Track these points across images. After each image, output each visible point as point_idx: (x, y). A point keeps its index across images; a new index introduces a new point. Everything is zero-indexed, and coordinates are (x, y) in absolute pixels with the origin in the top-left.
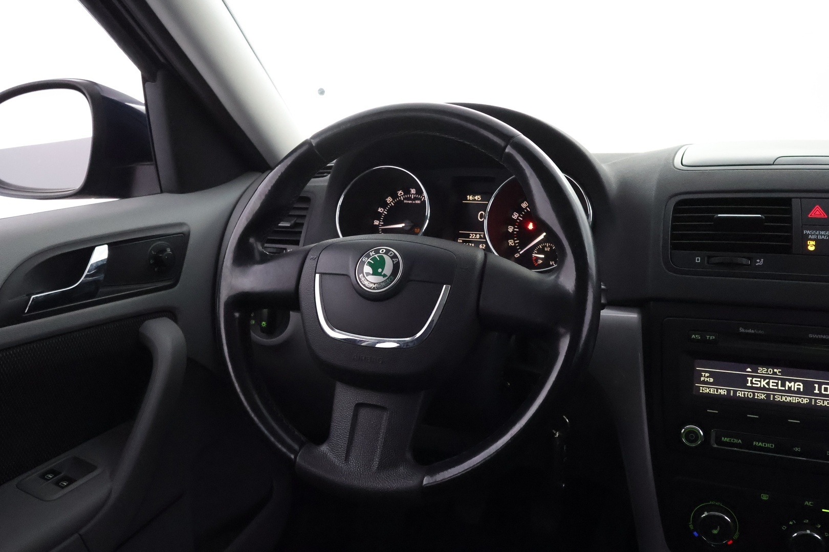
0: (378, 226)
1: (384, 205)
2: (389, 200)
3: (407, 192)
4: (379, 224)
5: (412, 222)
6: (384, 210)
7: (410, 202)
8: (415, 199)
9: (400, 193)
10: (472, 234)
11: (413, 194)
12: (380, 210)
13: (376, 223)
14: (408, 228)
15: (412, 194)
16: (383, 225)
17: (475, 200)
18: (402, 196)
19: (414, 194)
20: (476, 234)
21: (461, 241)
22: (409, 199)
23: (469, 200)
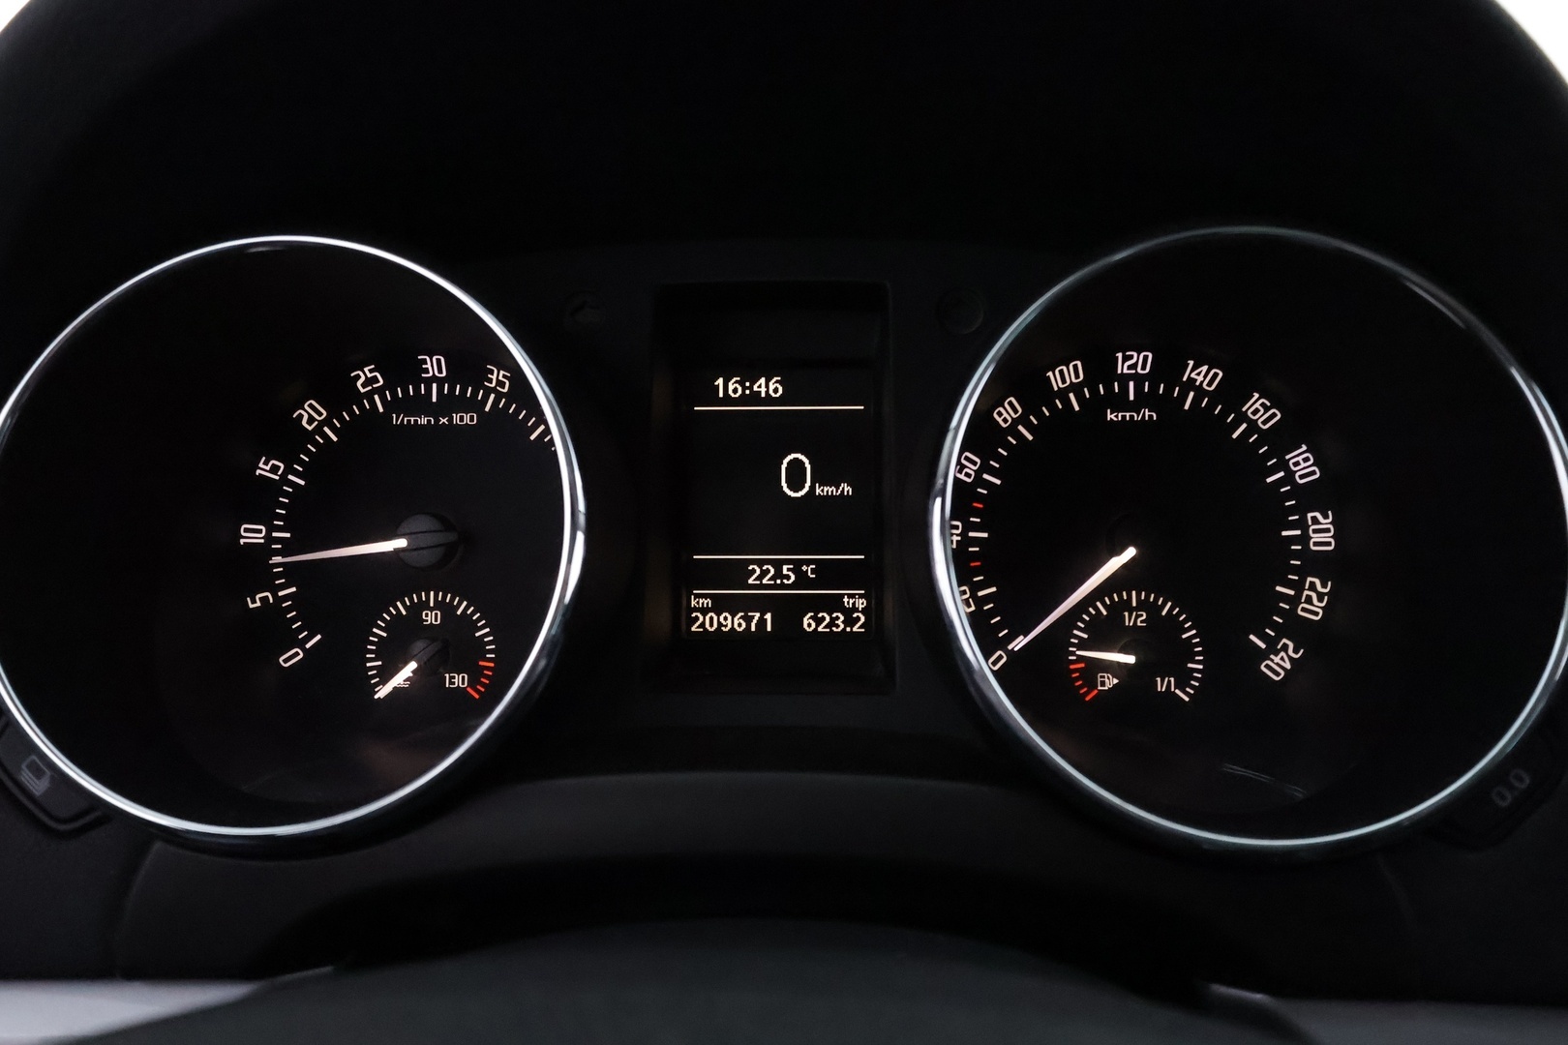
0: (264, 551)
1: (288, 441)
2: (310, 414)
3: (402, 370)
4: (268, 538)
5: (447, 525)
6: (289, 470)
7: (423, 421)
8: (448, 404)
9: (365, 376)
10: (760, 563)
11: (434, 378)
12: (263, 469)
13: (252, 534)
14: (426, 558)
15: (429, 382)
16: (288, 548)
17: (755, 399)
18: (381, 391)
19: (440, 382)
20: (778, 565)
21: (707, 602)
22: (421, 405)
23: (727, 400)
